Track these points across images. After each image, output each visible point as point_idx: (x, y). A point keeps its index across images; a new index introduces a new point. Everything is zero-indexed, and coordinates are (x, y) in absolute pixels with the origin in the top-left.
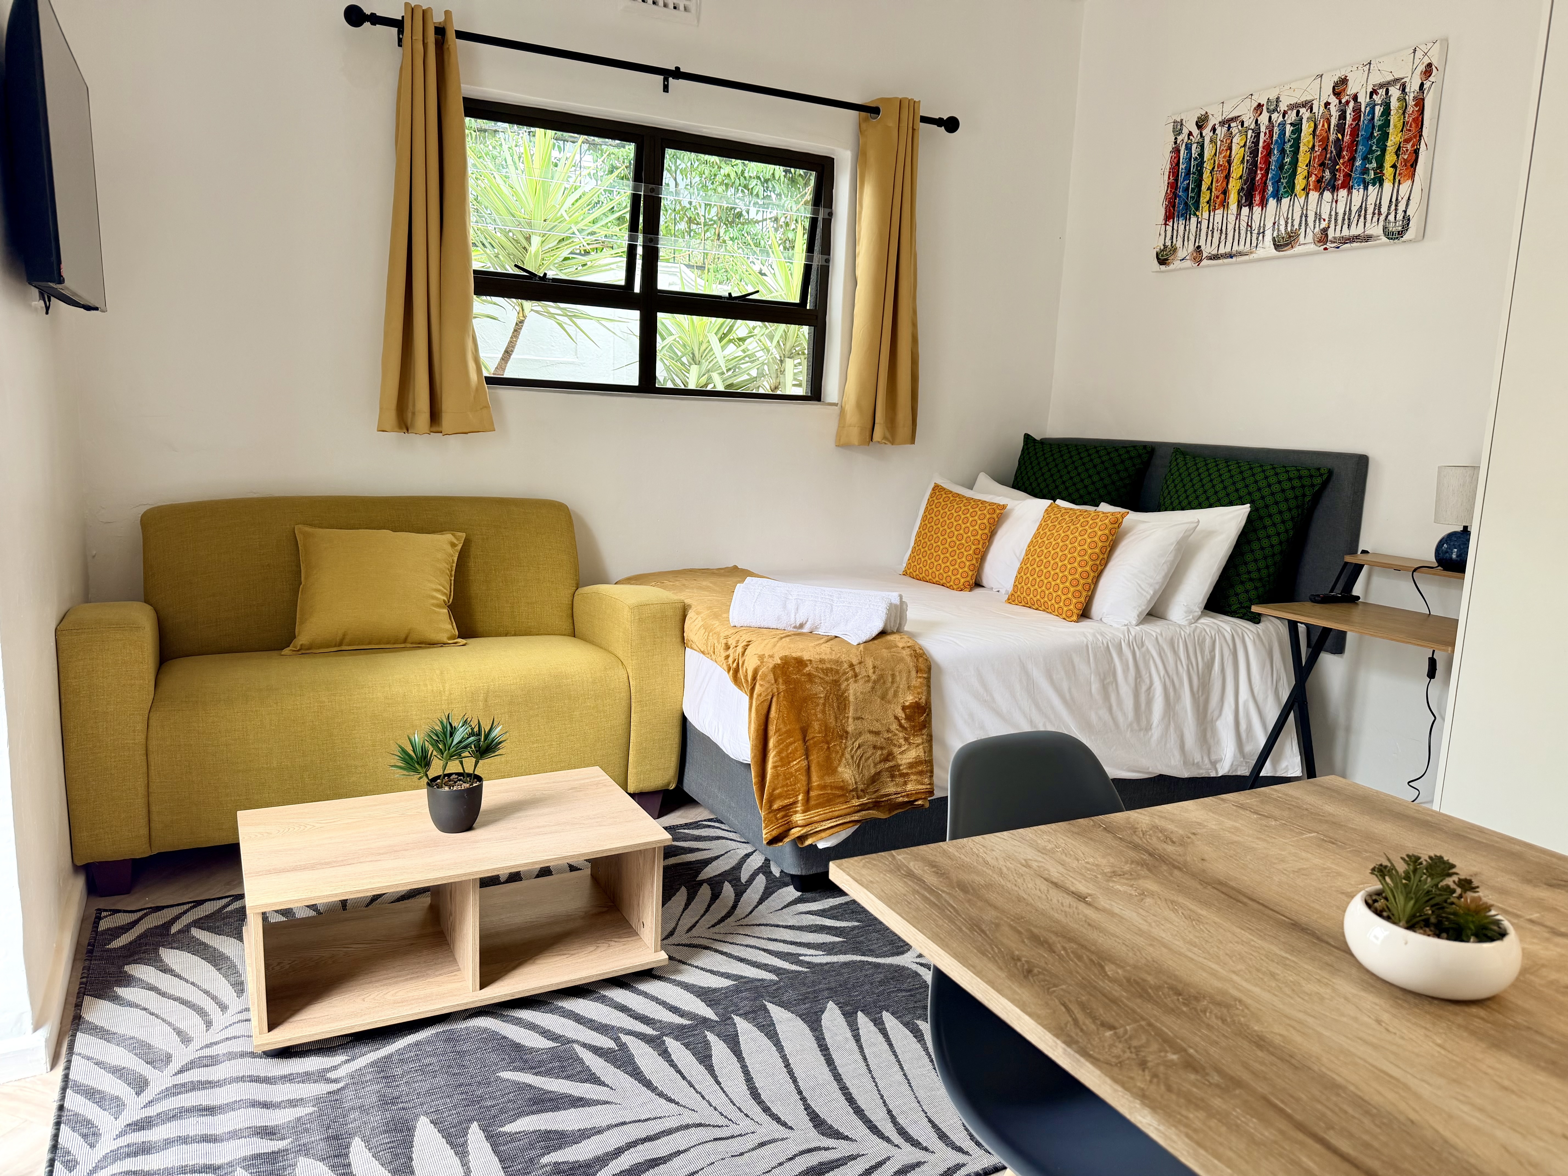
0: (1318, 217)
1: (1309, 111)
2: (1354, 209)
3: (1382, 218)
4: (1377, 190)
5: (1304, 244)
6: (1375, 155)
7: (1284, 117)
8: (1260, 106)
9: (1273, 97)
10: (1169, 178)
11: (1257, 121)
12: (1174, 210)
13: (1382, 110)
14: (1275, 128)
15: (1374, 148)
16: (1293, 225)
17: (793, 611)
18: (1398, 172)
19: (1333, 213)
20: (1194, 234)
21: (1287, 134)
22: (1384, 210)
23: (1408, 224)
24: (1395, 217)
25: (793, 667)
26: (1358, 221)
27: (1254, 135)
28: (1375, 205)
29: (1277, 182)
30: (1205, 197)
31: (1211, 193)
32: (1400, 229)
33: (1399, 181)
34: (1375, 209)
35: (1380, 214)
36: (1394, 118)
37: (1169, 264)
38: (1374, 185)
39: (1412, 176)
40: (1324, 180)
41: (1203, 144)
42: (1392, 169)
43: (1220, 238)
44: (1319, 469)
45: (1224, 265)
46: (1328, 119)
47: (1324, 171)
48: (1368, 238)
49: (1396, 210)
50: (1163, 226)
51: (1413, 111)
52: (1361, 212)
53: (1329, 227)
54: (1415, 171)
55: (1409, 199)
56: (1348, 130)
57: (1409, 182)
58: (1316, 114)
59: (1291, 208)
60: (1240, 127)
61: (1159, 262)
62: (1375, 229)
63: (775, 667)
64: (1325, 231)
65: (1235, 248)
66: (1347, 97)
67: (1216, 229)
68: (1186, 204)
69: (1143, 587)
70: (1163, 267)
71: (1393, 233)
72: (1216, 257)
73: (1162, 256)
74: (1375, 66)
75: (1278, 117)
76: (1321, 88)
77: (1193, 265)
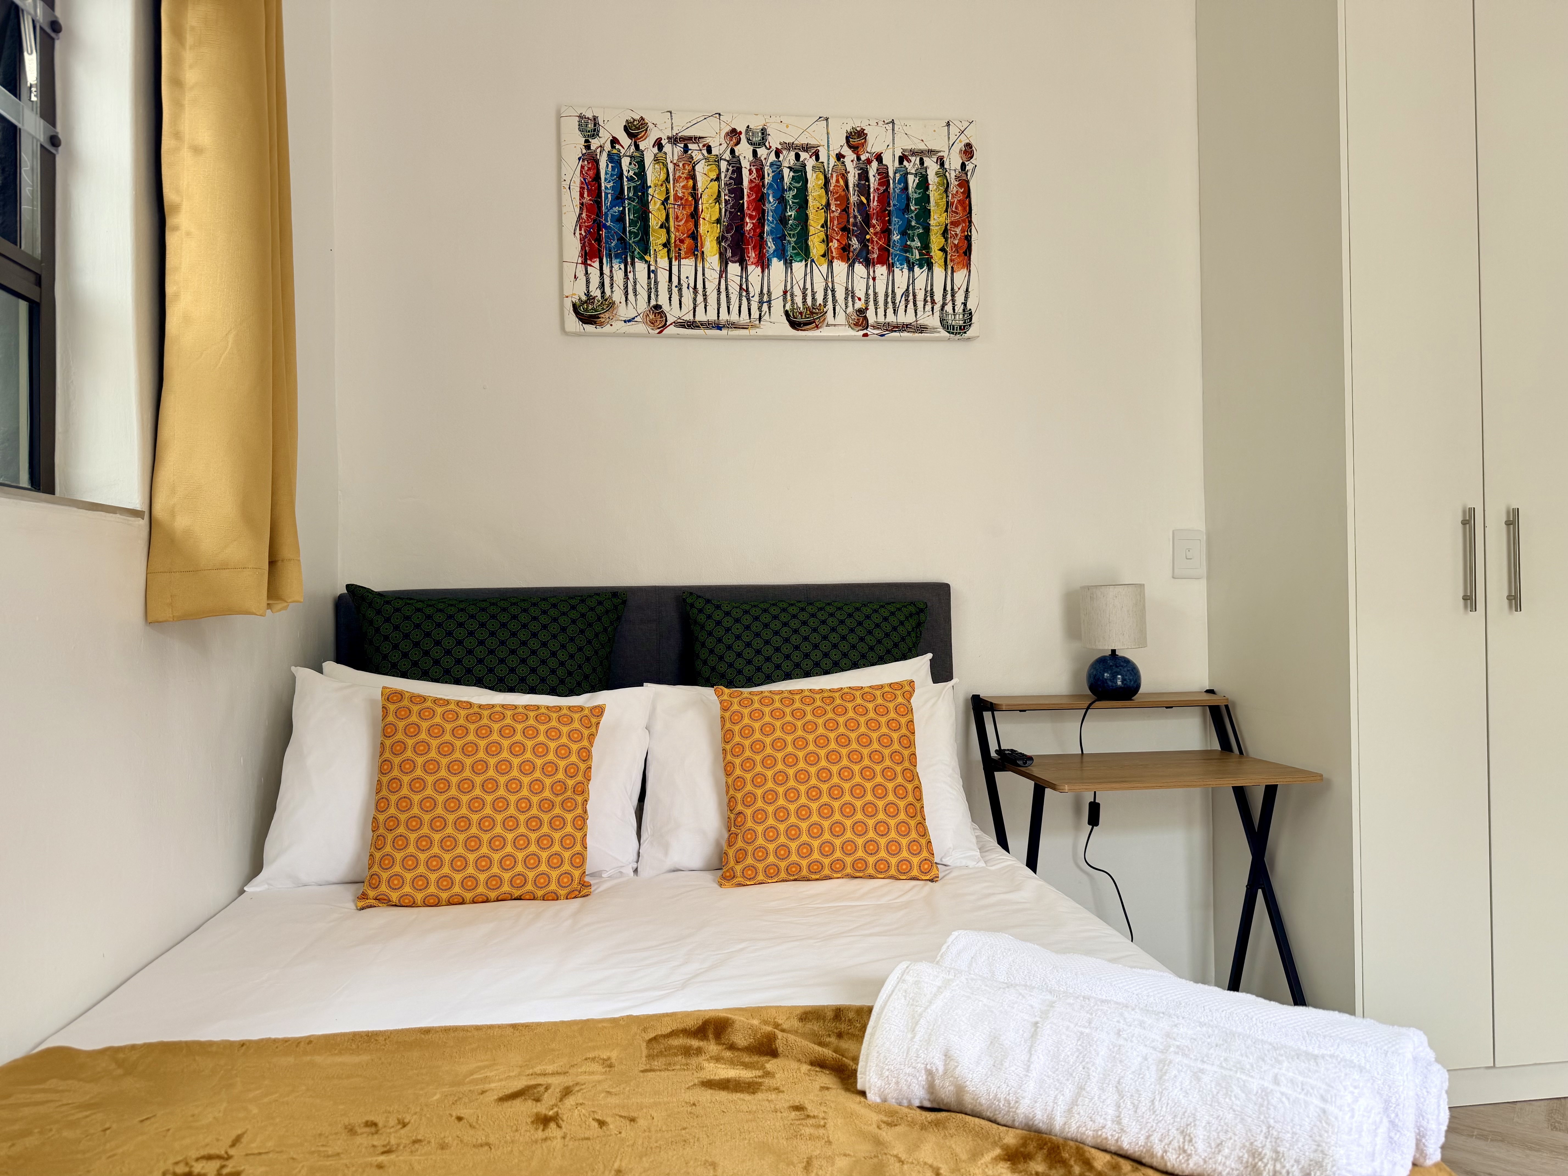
0: (850, 293)
1: (814, 157)
3: (937, 307)
5: (835, 325)
7: (777, 156)
9: (755, 125)
14: (766, 168)
16: (814, 299)
23: (971, 319)
24: (954, 309)
29: (780, 239)
32: (961, 323)
37: (602, 325)
39: (968, 265)
44: (914, 604)
45: (707, 337)
48: (922, 329)
51: (957, 192)
54: (970, 259)
55: (967, 290)
57: (965, 271)
58: (826, 165)
59: (808, 276)
60: (705, 152)
61: (580, 319)
62: (930, 319)
64: (862, 312)
65: (724, 316)
66: (867, 155)
67: (685, 286)
68: (621, 240)
70: (589, 328)
71: (953, 326)
72: (692, 325)
73: (586, 310)
74: (900, 127)
75: (769, 155)
76: (828, 134)
77: (651, 331)
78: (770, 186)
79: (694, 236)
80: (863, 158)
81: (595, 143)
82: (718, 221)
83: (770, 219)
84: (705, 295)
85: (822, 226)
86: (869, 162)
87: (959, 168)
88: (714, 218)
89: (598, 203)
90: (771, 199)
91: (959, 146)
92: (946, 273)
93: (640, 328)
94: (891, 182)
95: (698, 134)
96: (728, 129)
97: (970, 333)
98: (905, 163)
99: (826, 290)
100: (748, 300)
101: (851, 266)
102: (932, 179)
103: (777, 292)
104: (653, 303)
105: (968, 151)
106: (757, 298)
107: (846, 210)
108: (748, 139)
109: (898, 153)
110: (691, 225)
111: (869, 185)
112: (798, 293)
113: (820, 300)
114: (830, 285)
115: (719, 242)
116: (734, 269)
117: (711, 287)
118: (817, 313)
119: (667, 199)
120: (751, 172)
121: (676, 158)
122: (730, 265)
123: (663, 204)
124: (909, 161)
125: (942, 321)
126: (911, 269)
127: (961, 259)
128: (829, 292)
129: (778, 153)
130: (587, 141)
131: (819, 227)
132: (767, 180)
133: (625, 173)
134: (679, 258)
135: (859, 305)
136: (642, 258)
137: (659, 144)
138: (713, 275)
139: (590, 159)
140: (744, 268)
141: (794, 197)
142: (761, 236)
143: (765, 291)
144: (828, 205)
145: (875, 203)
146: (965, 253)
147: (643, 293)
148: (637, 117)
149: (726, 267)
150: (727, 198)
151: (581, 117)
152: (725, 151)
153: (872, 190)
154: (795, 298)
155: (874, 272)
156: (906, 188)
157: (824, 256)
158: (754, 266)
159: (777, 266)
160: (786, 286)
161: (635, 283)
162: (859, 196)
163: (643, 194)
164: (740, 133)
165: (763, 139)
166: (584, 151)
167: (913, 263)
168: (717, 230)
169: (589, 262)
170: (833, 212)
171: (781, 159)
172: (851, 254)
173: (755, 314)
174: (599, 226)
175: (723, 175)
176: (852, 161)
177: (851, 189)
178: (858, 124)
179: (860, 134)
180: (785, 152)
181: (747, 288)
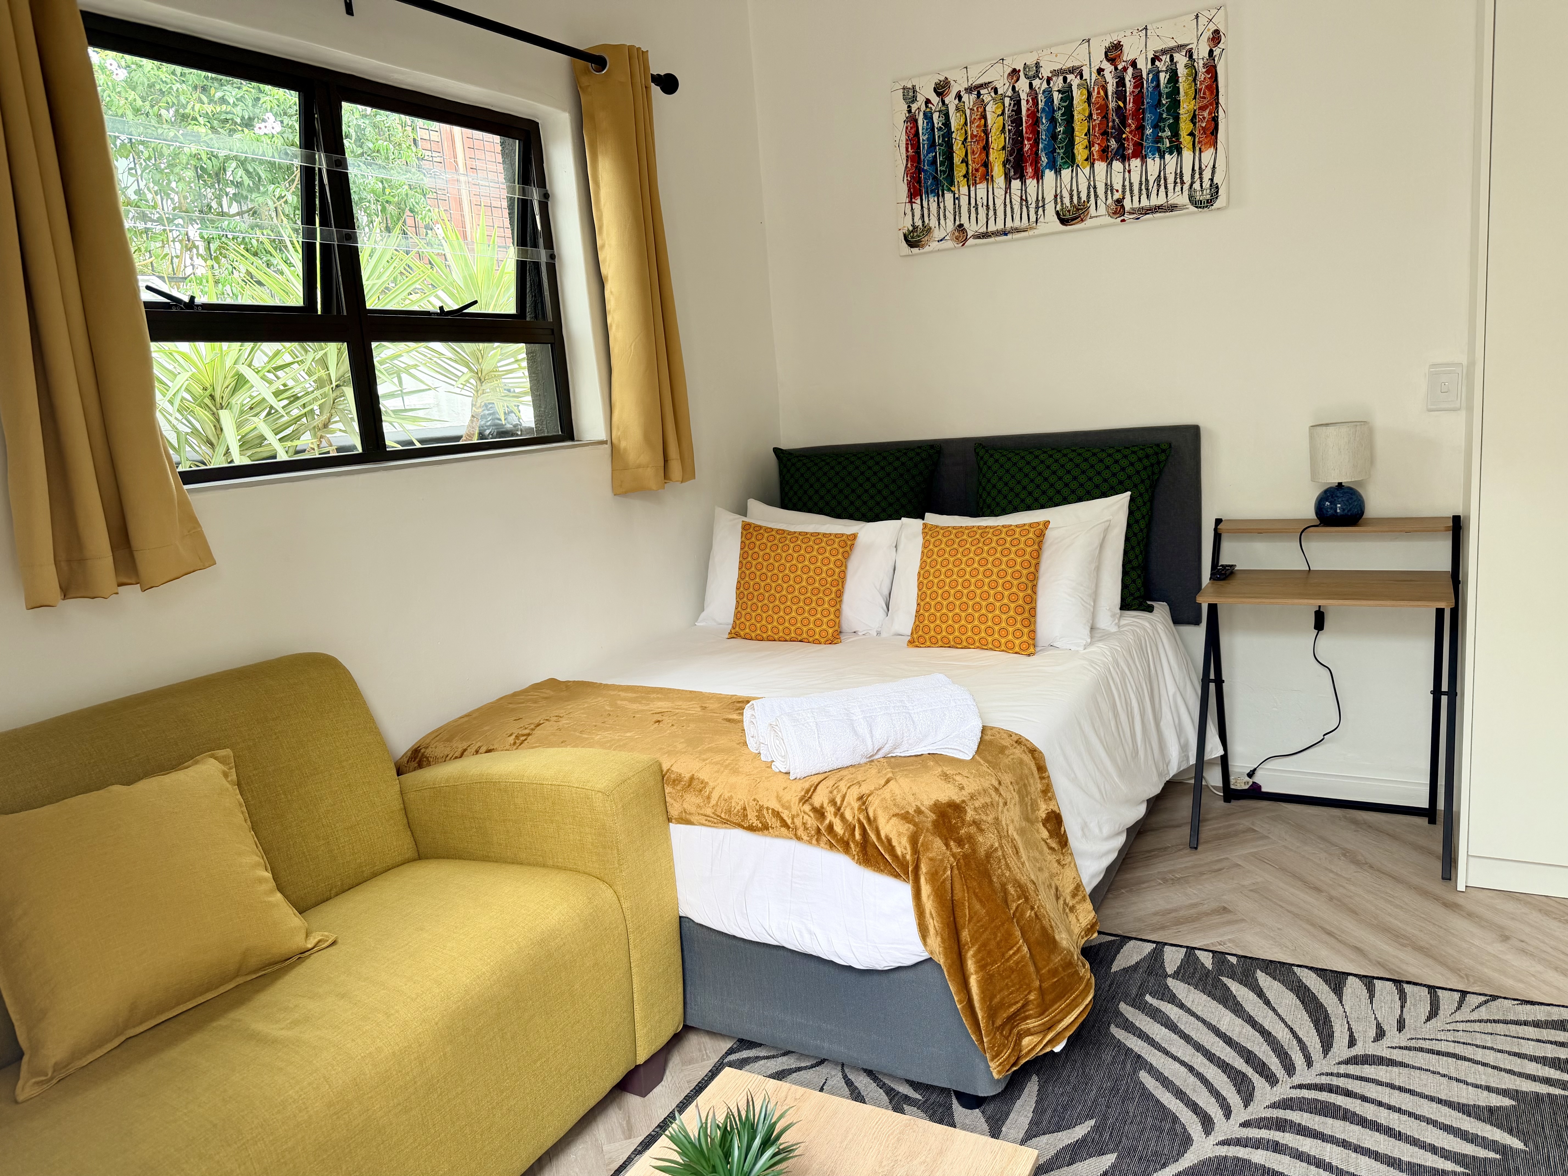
1: (1078, 77)
5: (1097, 217)
7: (1048, 83)
8: (1015, 72)
9: (1031, 61)
14: (1040, 96)
16: (1079, 198)
25: (954, 819)
29: (1052, 153)
37: (922, 247)
44: (1158, 445)
45: (996, 242)
48: (1172, 208)
59: (1074, 180)
61: (909, 245)
62: (1181, 198)
63: (936, 824)
65: (1009, 224)
68: (935, 178)
70: (915, 250)
71: (1201, 201)
72: (985, 235)
73: (913, 237)
74: (1153, 31)
75: (1041, 84)
76: (1089, 53)
77: (956, 245)
78: (1043, 109)
79: (986, 164)
80: (1120, 67)
81: (914, 107)
82: (1004, 148)
83: (1044, 137)
84: (995, 210)
85: (1086, 135)
86: (1125, 69)
87: (1207, 55)
88: (1000, 147)
89: (917, 152)
90: (1044, 121)
91: (1208, 34)
92: (1194, 154)
93: (949, 244)
94: (1145, 82)
95: (987, 81)
96: (1010, 70)
97: (1217, 204)
98: (1157, 63)
99: (1089, 188)
100: (1027, 207)
101: (1110, 164)
102: (1182, 71)
103: (1049, 197)
104: (957, 223)
105: (1216, 37)
106: (1034, 205)
107: (1105, 117)
108: (1025, 75)
109: (1150, 55)
110: (984, 155)
111: (1125, 90)
112: (1066, 194)
113: (1084, 197)
114: (1092, 183)
115: (1004, 165)
116: (1016, 184)
117: (999, 202)
118: (1082, 209)
119: (966, 139)
120: (1028, 101)
121: (972, 104)
122: (1013, 182)
123: (963, 143)
124: (1160, 60)
125: (1191, 198)
126: (1162, 157)
127: (1209, 139)
128: (1092, 190)
129: (1049, 80)
130: (909, 107)
131: (1083, 136)
132: (1041, 105)
133: (936, 125)
134: (975, 184)
135: (1117, 196)
136: (949, 190)
137: (959, 96)
138: (1000, 193)
139: (912, 120)
140: (1023, 182)
141: (1062, 115)
142: (1037, 154)
143: (1040, 198)
144: (1091, 115)
145: (1131, 105)
146: (1212, 133)
147: (950, 216)
148: (942, 78)
149: (1010, 183)
150: (1010, 127)
151: (904, 89)
152: (1008, 89)
153: (1128, 94)
154: (1064, 199)
155: (1129, 165)
156: (1158, 85)
157: (1086, 160)
158: (1031, 179)
159: (1049, 175)
160: (1056, 191)
161: (945, 210)
162: (1116, 102)
163: (949, 139)
164: (1019, 71)
165: (1037, 71)
166: (907, 115)
168: (1002, 156)
169: (913, 200)
170: (1095, 120)
171: (1051, 85)
172: (1110, 154)
173: (1033, 218)
174: (919, 170)
175: (1007, 109)
176: (1111, 72)
177: (1110, 97)
178: (1114, 38)
179: (1117, 47)
180: (1054, 79)
181: (1026, 198)
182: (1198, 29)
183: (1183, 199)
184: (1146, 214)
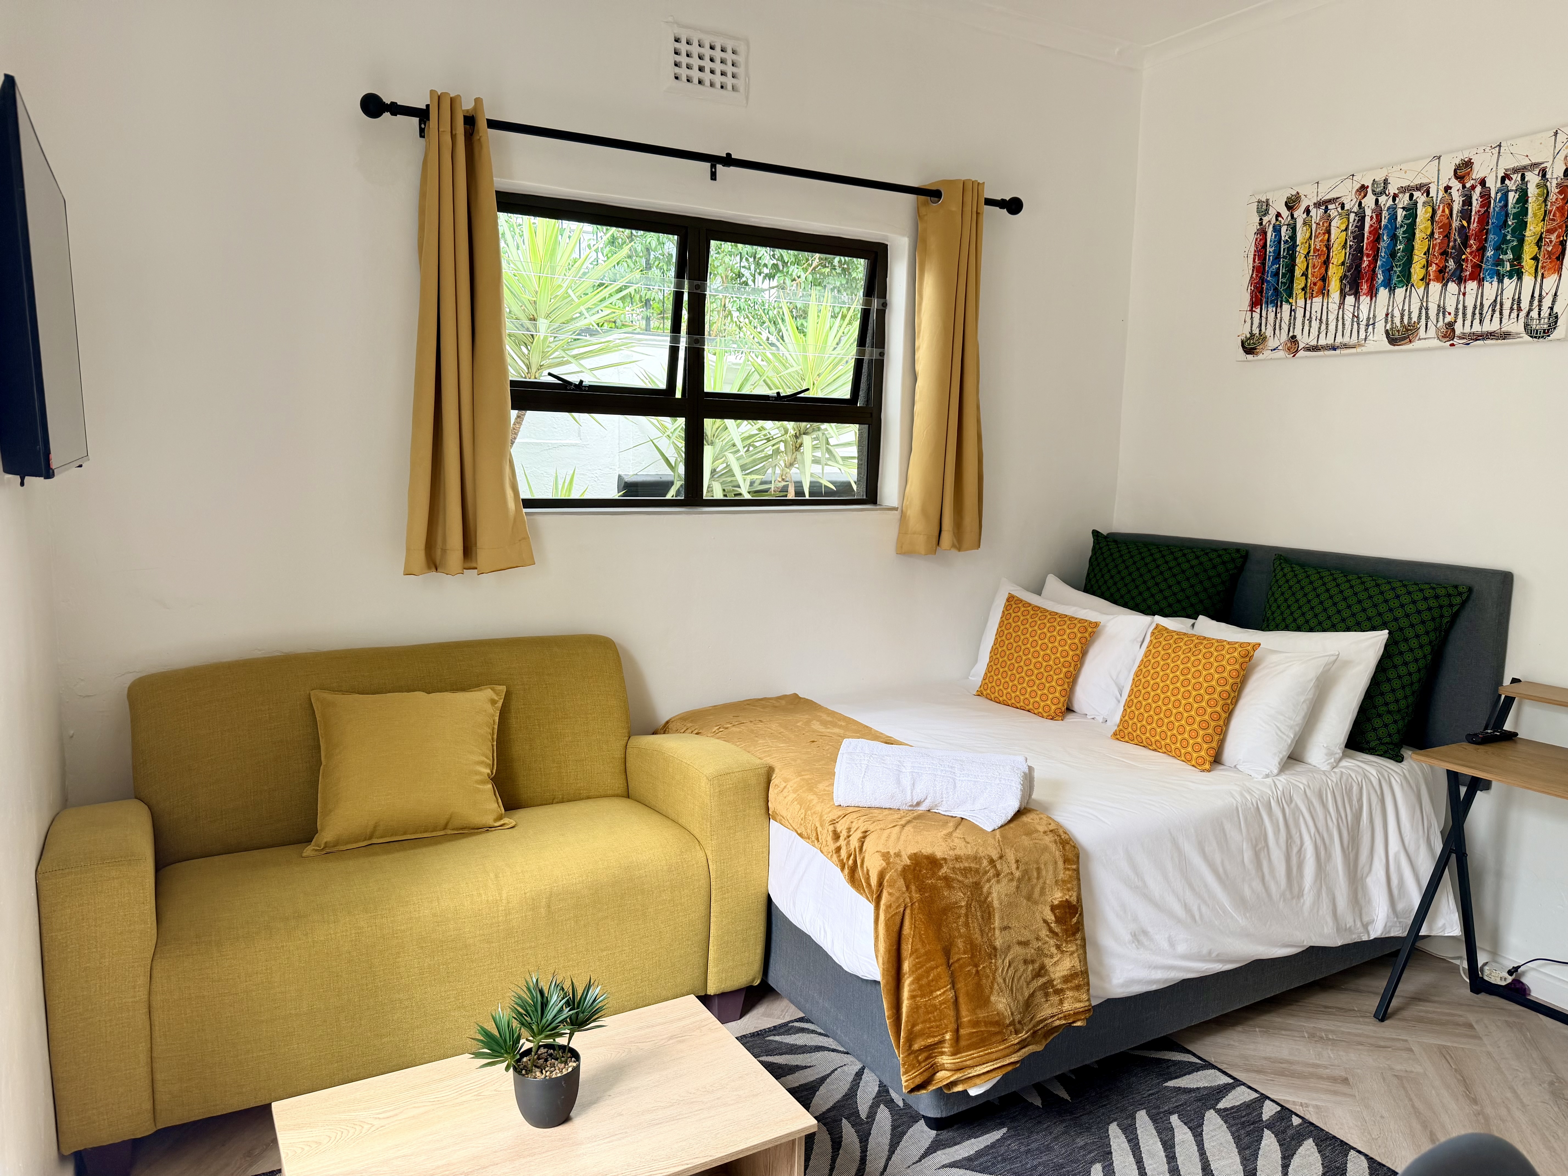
0: (1442, 310)
2: (1487, 304)
3: (1523, 314)
4: (1514, 284)
5: (1425, 339)
6: (1510, 245)
7: (1394, 200)
8: (1363, 188)
9: (1380, 178)
10: (1254, 261)
11: (1360, 204)
12: (1262, 296)
13: (1517, 196)
14: (1384, 212)
15: (1509, 237)
16: (1410, 318)
17: (909, 788)
18: (1540, 265)
19: (1460, 306)
20: (1287, 323)
21: (1399, 219)
22: (1525, 305)
23: (1556, 322)
24: (1539, 314)
25: (926, 869)
26: (1492, 316)
27: (1357, 218)
28: (1513, 300)
29: (1388, 271)
30: (1299, 283)
31: (1306, 279)
32: (1546, 326)
33: (1543, 274)
34: (1513, 304)
35: (1519, 309)
36: (1533, 206)
37: (1257, 354)
38: (1510, 277)
39: (1559, 270)
40: (1447, 270)
41: (1295, 226)
42: (1533, 262)
43: (1320, 328)
44: (1456, 587)
45: (1326, 356)
46: (1449, 204)
47: (1447, 261)
48: (1505, 336)
49: (1540, 306)
50: (1249, 313)
51: (1556, 199)
52: (1495, 306)
53: (1455, 322)
54: (1562, 264)
55: (1556, 294)
56: (1474, 217)
57: (1555, 276)
58: (1435, 199)
59: (1407, 300)
60: (1339, 209)
61: (1245, 351)
62: (1516, 326)
63: (905, 870)
64: (1451, 326)
65: (1339, 339)
66: (1472, 182)
67: (1314, 318)
68: (1276, 289)
69: (1283, 730)
70: (1250, 357)
71: (1537, 331)
72: (1315, 348)
73: (1249, 344)
74: (1507, 148)
75: (1387, 201)
76: (1439, 170)
77: (1287, 356)
78: (1386, 226)
79: (1324, 279)
80: (1468, 185)
81: (1266, 220)
82: (1343, 264)
83: (1383, 254)
84: (1327, 324)
85: (1425, 254)
86: (1473, 187)
88: (1340, 262)
89: (1264, 264)
90: (1385, 238)
93: (1281, 354)
94: (1492, 202)
95: (1335, 196)
97: (1555, 335)
98: (1507, 182)
99: (1421, 309)
100: (1358, 324)
101: (1445, 285)
103: (1380, 316)
104: (1291, 334)
106: (1364, 322)
107: (1447, 236)
108: (1373, 191)
109: (1501, 174)
110: (1323, 270)
111: (1471, 209)
112: (1397, 314)
113: (1415, 318)
114: (1425, 304)
115: (1341, 281)
116: (1350, 300)
117: (1332, 317)
118: (1411, 330)
119: (1309, 253)
120: (1372, 218)
123: (1305, 257)
124: (1510, 179)
125: (1526, 325)
126: (1501, 281)
127: (1553, 264)
128: (1424, 311)
129: (1395, 197)
130: (1261, 219)
131: (1422, 255)
132: (1384, 222)
133: (1283, 238)
134: (1312, 297)
135: (1449, 319)
136: (1287, 301)
137: (1307, 211)
138: (1333, 307)
139: (1262, 232)
140: (1357, 299)
141: (1404, 233)
142: (1374, 271)
143: (1371, 316)
144: (1432, 233)
145: (1475, 225)
146: (1558, 258)
147: (1285, 327)
148: (1294, 193)
149: (1344, 299)
150: (1351, 243)
151: (1259, 202)
152: (1355, 205)
153: (1473, 213)
154: (1395, 319)
155: (1465, 288)
156: (1506, 205)
157: (1422, 280)
158: (1365, 296)
159: (1383, 293)
160: (1388, 310)
161: (1281, 320)
162: (1461, 221)
163: (1293, 252)
164: (1368, 187)
165: (1384, 188)
166: (1259, 227)
167: (1503, 275)
168: (1341, 271)
169: (1254, 309)
170: (1436, 239)
171: (1396, 202)
172: (1446, 274)
173: (1362, 335)
174: (1262, 281)
175: (1350, 225)
176: (1458, 190)
177: (1454, 216)
178: (1465, 156)
179: (1468, 164)
180: (1400, 195)
181: (1358, 315)
182: (1555, 147)
183: (1519, 327)
184: (1477, 340)
